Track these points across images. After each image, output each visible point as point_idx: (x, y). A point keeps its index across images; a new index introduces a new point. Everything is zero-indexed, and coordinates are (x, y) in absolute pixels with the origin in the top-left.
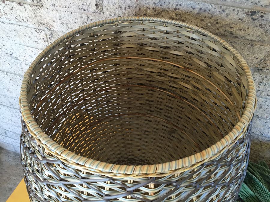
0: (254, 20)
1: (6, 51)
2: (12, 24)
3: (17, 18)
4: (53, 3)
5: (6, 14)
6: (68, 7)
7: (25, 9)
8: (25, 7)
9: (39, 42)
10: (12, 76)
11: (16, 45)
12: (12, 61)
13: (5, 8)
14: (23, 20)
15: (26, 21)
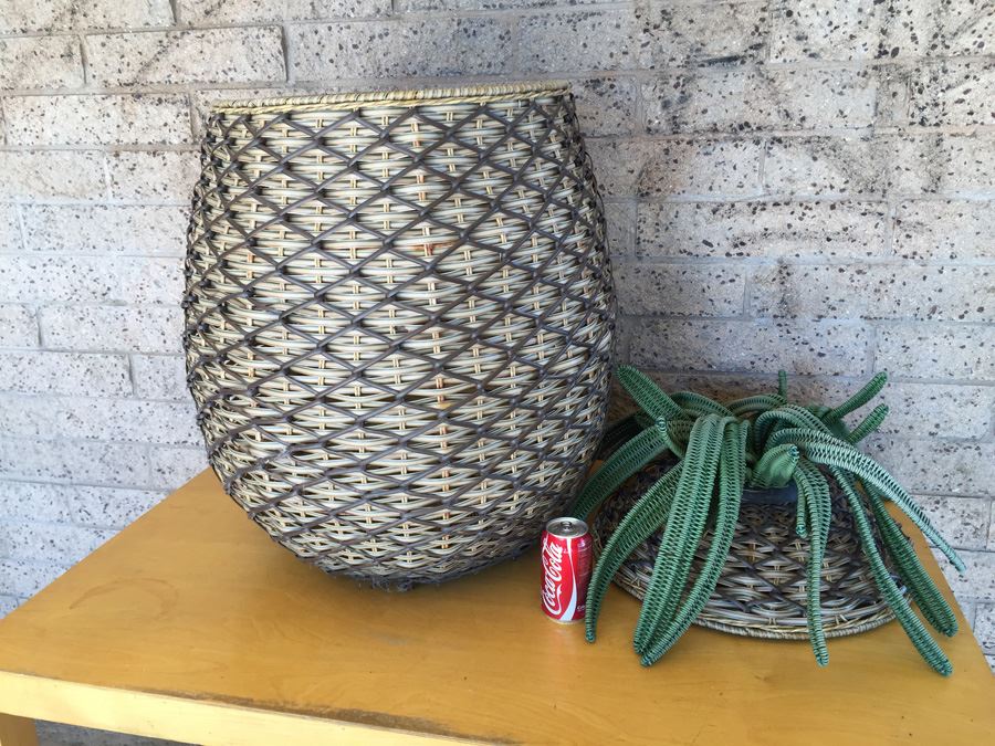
1: (93, 286)
2: (124, 207)
3: (139, 190)
5: (116, 183)
7: (163, 163)
8: (164, 158)
10: (92, 361)
11: (126, 258)
12: (103, 313)
13: (116, 169)
14: (155, 190)
15: (162, 191)
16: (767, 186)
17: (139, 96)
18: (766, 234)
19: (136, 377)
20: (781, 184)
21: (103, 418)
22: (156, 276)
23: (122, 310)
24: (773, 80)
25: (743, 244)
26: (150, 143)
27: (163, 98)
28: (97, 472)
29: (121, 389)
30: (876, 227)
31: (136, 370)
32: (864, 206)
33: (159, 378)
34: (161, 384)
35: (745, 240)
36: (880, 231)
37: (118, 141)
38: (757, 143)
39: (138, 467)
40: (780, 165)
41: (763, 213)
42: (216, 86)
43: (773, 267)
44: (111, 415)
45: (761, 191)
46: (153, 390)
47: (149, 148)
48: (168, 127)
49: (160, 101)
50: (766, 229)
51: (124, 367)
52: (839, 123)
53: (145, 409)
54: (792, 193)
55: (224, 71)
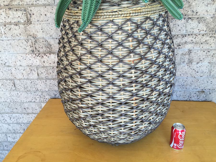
1: (1, 62)
2: (8, 40)
3: (12, 35)
4: (38, 19)
5: (6, 34)
6: (47, 20)
7: (19, 28)
8: (19, 26)
9: (27, 48)
10: (3, 82)
11: (10, 54)
12: (5, 69)
13: (5, 30)
14: (17, 35)
15: (19, 35)
16: (187, 30)
17: (10, 9)
18: (186, 43)
19: (16, 85)
20: (191, 30)
21: (7, 96)
22: (19, 59)
23: (10, 68)
24: (190, 2)
25: (180, 45)
26: (15, 22)
27: (18, 9)
28: (7, 110)
29: (12, 89)
30: (213, 40)
31: (16, 83)
32: (211, 35)
33: (23, 85)
34: (23, 87)
35: (180, 44)
36: (214, 41)
37: (5, 22)
38: (185, 19)
39: (19, 108)
40: (190, 25)
41: (186, 37)
42: (33, 5)
43: (187, 51)
44: (10, 95)
45: (185, 32)
46: (21, 88)
47: (14, 23)
48: (20, 18)
49: (17, 10)
50: (186, 42)
51: (12, 83)
52: (206, 13)
53: (19, 93)
54: (193, 32)
55: (35, 1)
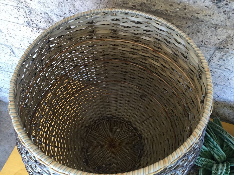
0: (219, 7)
9: (19, 18)
29: (11, 55)
31: (14, 51)
51: (10, 50)
